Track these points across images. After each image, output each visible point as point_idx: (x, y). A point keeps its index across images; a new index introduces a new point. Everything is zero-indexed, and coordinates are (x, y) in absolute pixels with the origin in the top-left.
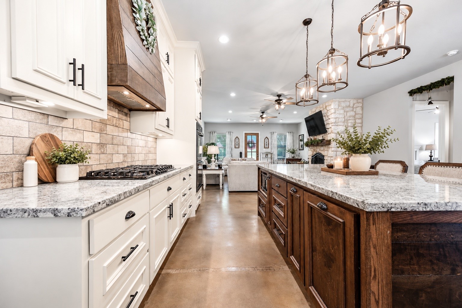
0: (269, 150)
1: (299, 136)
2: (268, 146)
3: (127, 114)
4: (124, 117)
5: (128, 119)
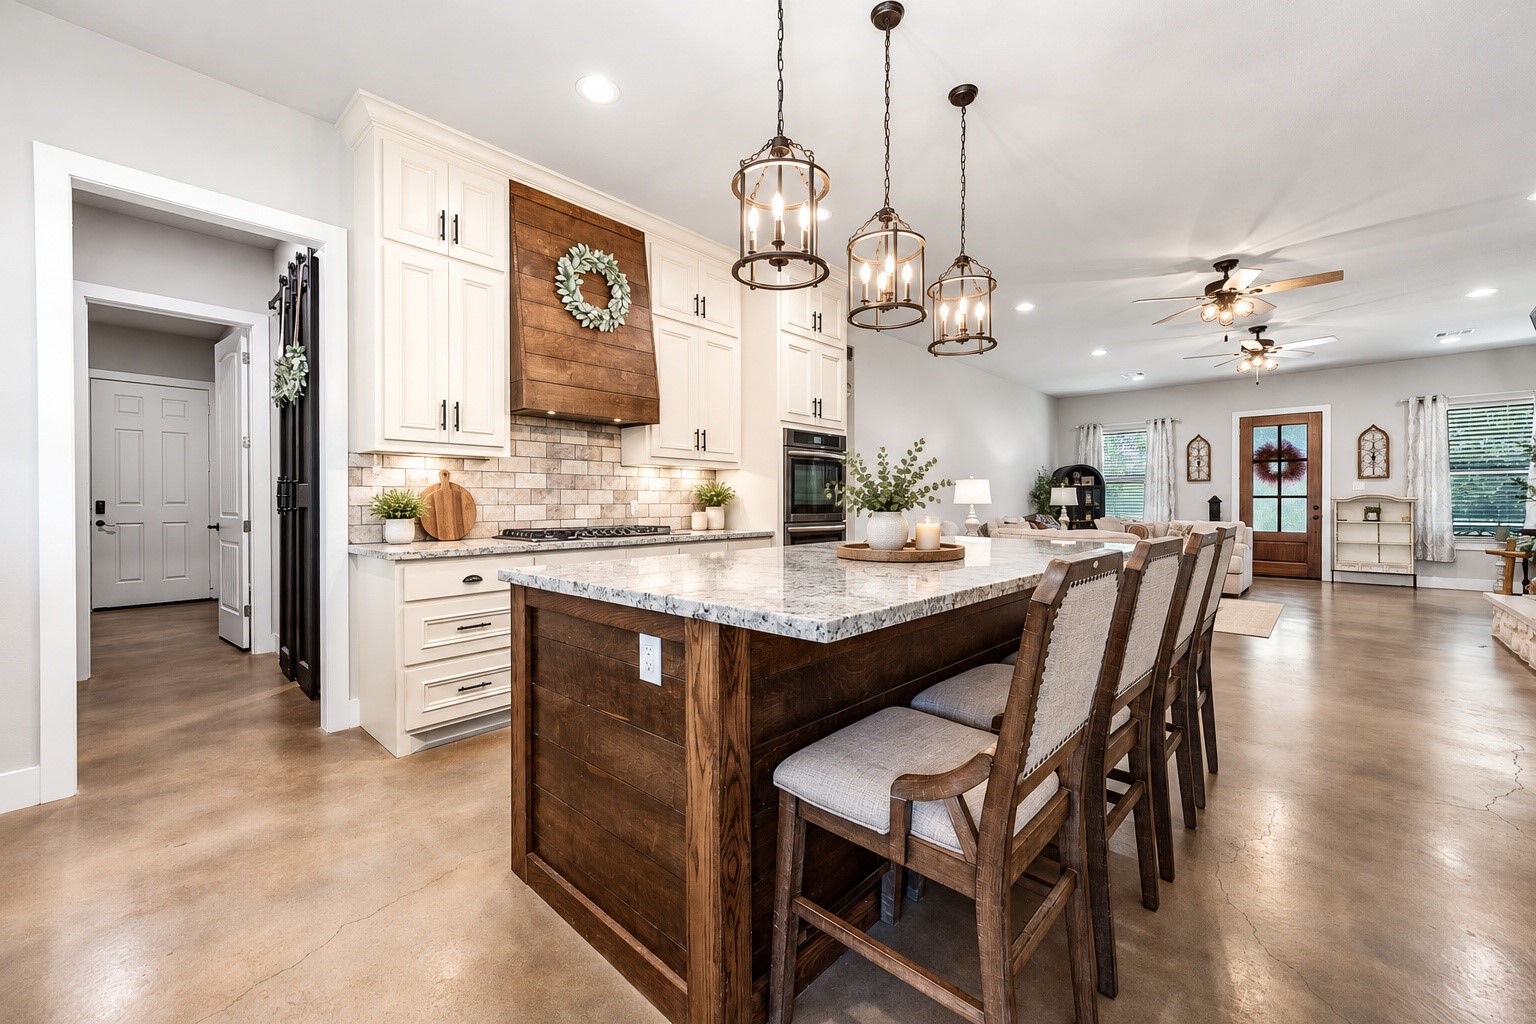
0: (1388, 488)
2: (1387, 469)
3: (612, 435)
4: (603, 442)
5: (616, 443)
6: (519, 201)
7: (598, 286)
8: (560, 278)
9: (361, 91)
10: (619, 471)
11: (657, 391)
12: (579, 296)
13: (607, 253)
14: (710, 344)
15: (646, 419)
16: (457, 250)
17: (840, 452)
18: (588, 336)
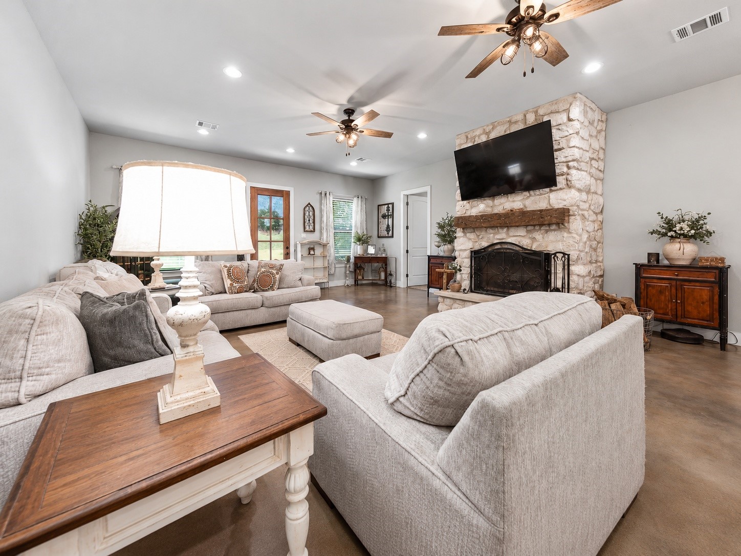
0: (314, 237)
1: (379, 206)
2: (314, 229)
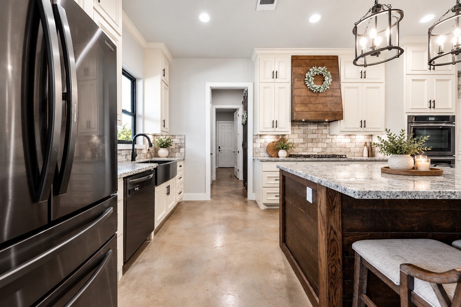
3: (326, 125)
4: (323, 127)
5: (328, 128)
6: (294, 61)
7: (320, 78)
8: (306, 79)
9: (254, 49)
10: (328, 136)
11: (342, 109)
12: (313, 83)
13: (322, 67)
14: (368, 88)
15: (338, 119)
16: (277, 80)
17: (451, 123)
18: (316, 95)
